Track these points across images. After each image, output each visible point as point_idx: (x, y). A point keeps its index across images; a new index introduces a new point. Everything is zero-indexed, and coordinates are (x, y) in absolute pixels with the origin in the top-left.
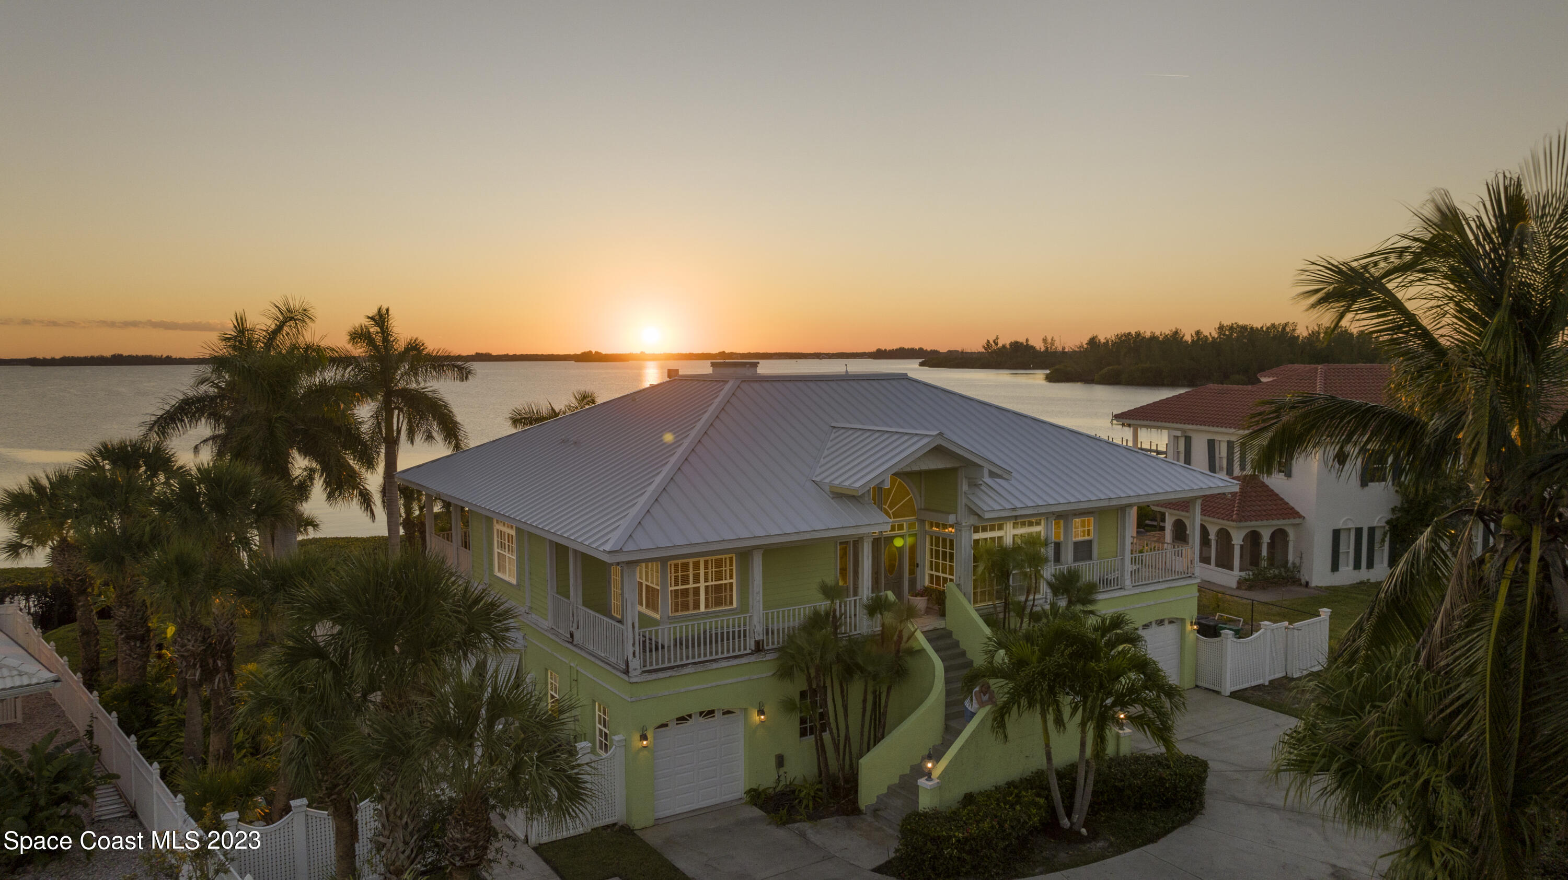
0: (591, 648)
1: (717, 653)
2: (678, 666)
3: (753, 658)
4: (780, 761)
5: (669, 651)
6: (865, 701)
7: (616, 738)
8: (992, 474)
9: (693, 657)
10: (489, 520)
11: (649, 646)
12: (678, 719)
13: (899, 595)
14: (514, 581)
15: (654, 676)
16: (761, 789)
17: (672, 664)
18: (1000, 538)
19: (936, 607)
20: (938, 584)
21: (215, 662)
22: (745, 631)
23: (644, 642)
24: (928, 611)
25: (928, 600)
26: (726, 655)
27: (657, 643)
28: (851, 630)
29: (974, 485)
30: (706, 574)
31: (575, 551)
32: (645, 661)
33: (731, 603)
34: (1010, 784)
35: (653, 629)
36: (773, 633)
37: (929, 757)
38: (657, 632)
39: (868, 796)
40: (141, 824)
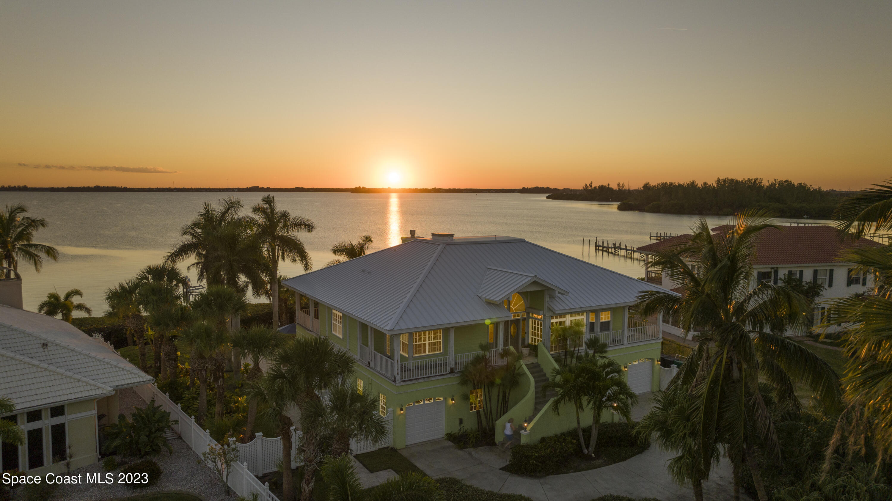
0: (378, 370)
1: (434, 373)
2: (417, 379)
3: (449, 376)
4: (461, 421)
5: (413, 371)
6: (498, 396)
7: (389, 410)
8: (559, 293)
9: (423, 375)
10: (330, 309)
11: (404, 369)
12: (416, 402)
13: (517, 348)
14: (341, 337)
15: (406, 383)
16: (452, 433)
17: (414, 378)
18: (564, 322)
19: (534, 353)
20: (535, 342)
21: (219, 374)
22: (446, 363)
23: (402, 368)
24: (530, 355)
25: (530, 350)
26: (437, 374)
27: (408, 368)
28: (494, 364)
29: (552, 297)
30: (429, 337)
31: (371, 327)
32: (402, 376)
33: (440, 350)
34: (563, 434)
35: (406, 362)
36: (458, 364)
37: (526, 421)
38: (408, 363)
39: (499, 438)
40: (184, 441)
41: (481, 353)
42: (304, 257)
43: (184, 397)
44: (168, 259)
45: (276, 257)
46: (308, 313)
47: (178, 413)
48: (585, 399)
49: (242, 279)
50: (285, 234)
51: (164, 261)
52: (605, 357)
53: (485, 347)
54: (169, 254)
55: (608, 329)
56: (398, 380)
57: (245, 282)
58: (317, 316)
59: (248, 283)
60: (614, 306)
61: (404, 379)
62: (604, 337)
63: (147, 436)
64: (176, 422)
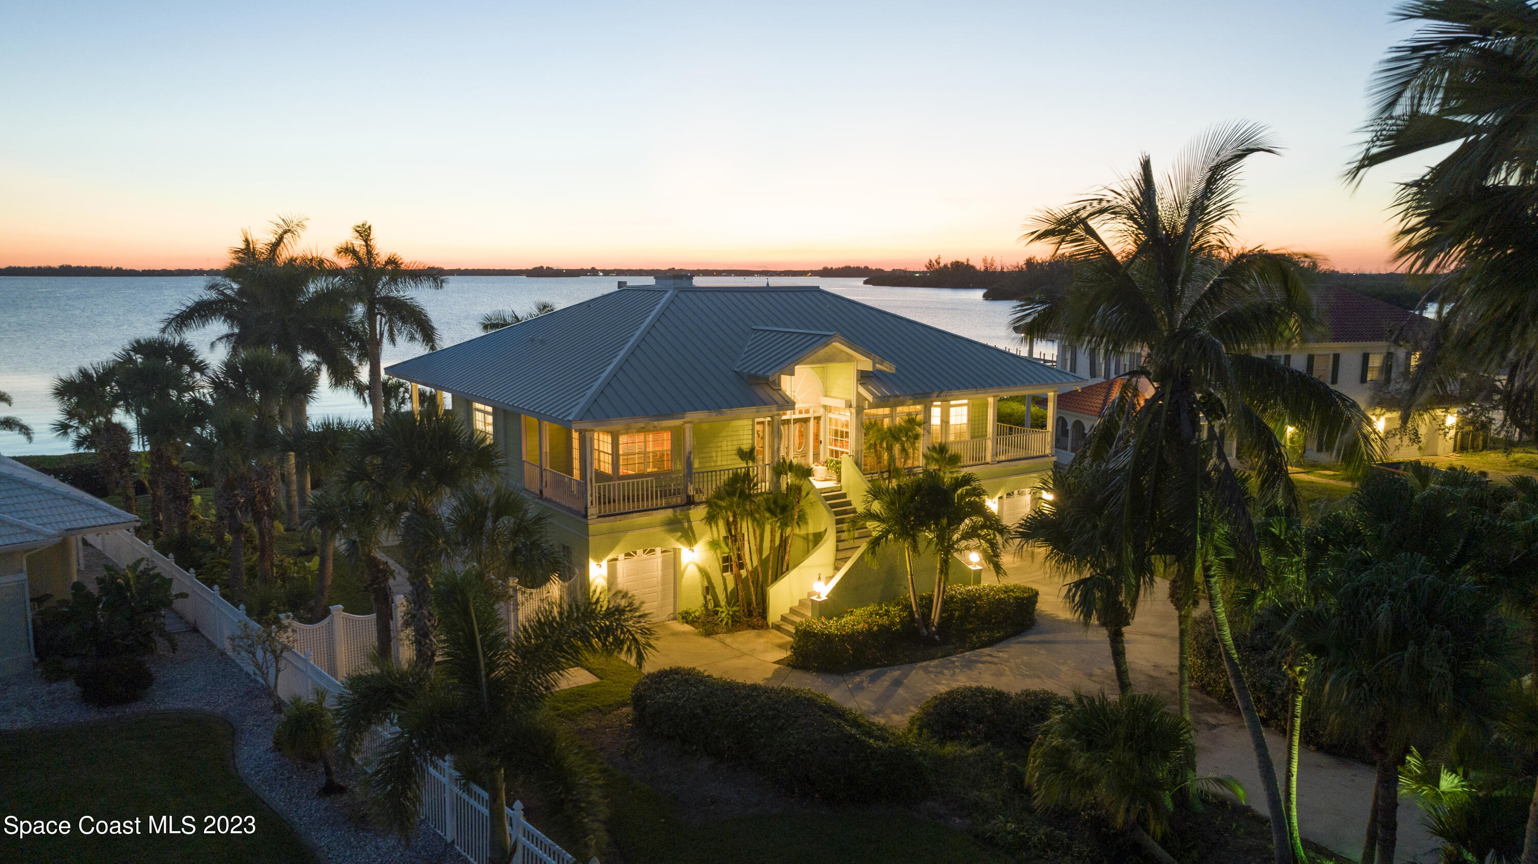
12: (626, 555)
16: (689, 611)
22: (679, 488)
23: (600, 497)
32: (600, 509)
36: (701, 489)
39: (774, 616)
41: (741, 466)
42: (427, 332)
47: (188, 583)
48: (922, 537)
49: (309, 358)
50: (394, 294)
53: (746, 456)
56: (593, 515)
57: (314, 361)
59: (319, 363)
60: (974, 394)
61: (603, 514)
64: (184, 595)
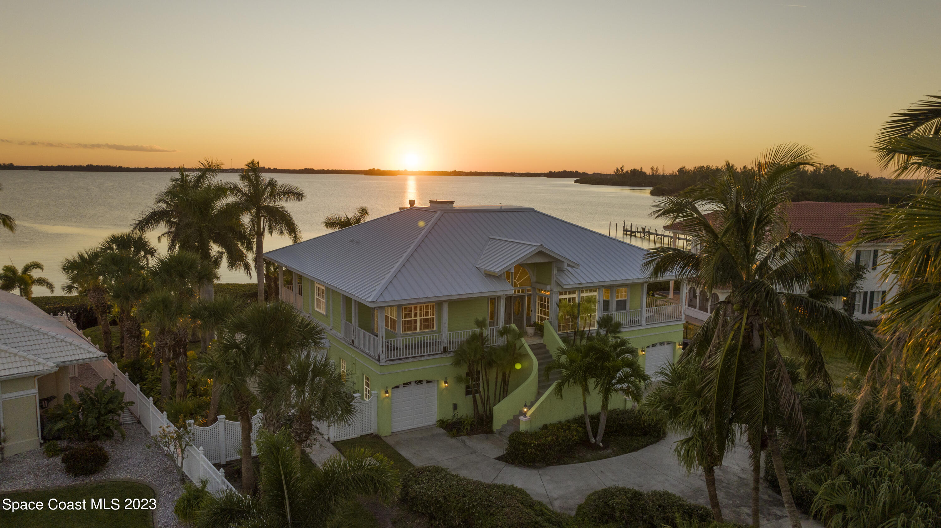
0: (362, 348)
1: (424, 352)
2: (404, 358)
3: (442, 356)
4: (455, 407)
5: (400, 350)
6: (497, 378)
7: (373, 392)
8: (568, 265)
9: (412, 354)
10: (312, 282)
11: (390, 348)
12: (404, 384)
13: (520, 326)
14: (324, 313)
15: (392, 363)
16: (445, 420)
17: (402, 357)
18: (574, 298)
19: (539, 332)
20: (541, 321)
21: (179, 350)
22: (438, 342)
23: (388, 346)
24: (535, 334)
25: (536, 329)
26: (428, 353)
27: (394, 346)
28: (493, 343)
29: (561, 270)
30: (421, 313)
31: (355, 301)
32: (388, 355)
33: (433, 328)
34: (568, 421)
35: (392, 339)
36: (453, 343)
37: (525, 406)
38: (394, 341)
39: (497, 425)
40: (143, 426)
41: (478, 330)
42: (292, 229)
43: (147, 378)
44: (135, 228)
45: (262, 230)
46: (291, 289)
47: (136, 395)
48: (591, 382)
49: (215, 249)
50: (272, 204)
51: (131, 229)
52: (618, 337)
53: (481, 324)
54: (137, 222)
55: (625, 309)
56: (383, 359)
57: (218, 252)
58: (300, 292)
59: (222, 253)
60: (631, 282)
61: (389, 359)
62: (617, 316)
63: (96, 418)
64: (132, 403)
